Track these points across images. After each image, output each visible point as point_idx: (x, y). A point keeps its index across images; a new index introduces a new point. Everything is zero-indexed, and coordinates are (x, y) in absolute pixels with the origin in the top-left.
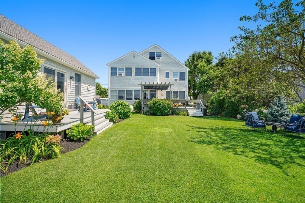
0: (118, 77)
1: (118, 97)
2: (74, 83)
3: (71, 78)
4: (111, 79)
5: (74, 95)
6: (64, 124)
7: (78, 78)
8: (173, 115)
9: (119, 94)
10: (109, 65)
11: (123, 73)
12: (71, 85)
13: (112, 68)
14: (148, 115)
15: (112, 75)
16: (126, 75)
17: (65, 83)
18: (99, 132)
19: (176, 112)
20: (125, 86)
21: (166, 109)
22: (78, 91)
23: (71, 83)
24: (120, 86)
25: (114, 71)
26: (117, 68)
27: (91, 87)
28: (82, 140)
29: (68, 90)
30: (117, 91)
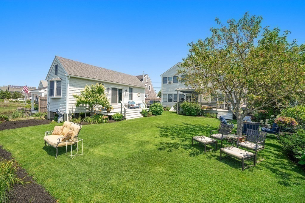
0: (167, 84)
1: (167, 100)
2: (128, 93)
3: (126, 91)
4: (163, 87)
5: (128, 99)
6: (111, 113)
7: (131, 90)
8: (202, 116)
9: (168, 97)
10: (162, 76)
11: (171, 81)
12: (126, 94)
13: (164, 78)
14: (181, 114)
15: (164, 83)
16: (174, 82)
17: (123, 94)
18: (128, 119)
19: (204, 114)
20: (172, 91)
21: (193, 110)
22: (131, 97)
23: (126, 93)
24: (169, 91)
25: (165, 80)
26: (167, 77)
27: (141, 94)
28: (117, 120)
29: (124, 97)
30: (167, 95)
